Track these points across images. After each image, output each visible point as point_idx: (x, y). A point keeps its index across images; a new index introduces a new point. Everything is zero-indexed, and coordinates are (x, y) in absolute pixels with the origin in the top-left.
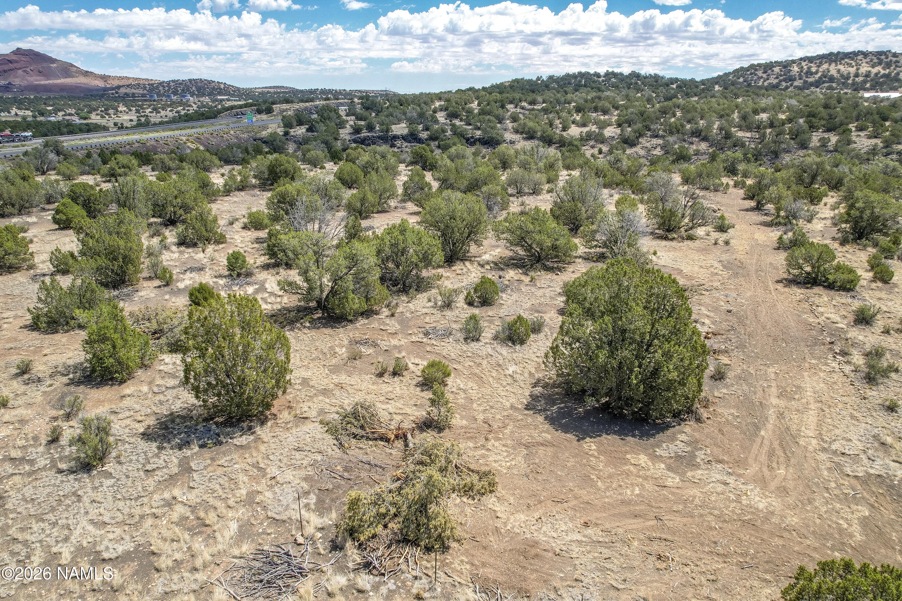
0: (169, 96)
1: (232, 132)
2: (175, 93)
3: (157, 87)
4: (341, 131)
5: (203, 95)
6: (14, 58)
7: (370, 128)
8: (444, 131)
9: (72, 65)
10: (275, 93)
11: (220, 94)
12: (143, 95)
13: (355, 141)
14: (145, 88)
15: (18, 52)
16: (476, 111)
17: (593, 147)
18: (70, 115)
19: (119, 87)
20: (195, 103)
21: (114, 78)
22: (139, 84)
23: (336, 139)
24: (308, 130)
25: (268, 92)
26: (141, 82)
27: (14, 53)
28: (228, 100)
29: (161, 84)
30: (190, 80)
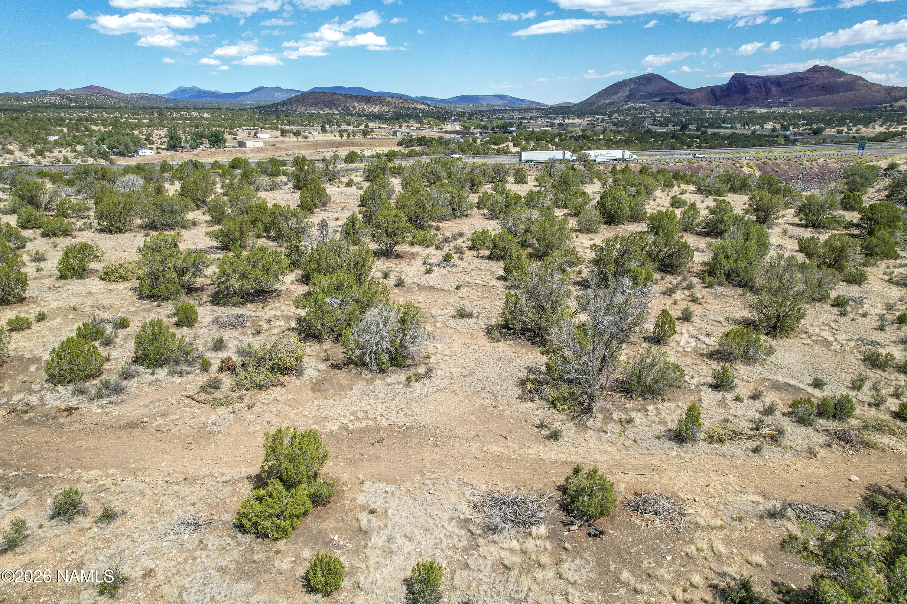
6: (807, 75)
15: (814, 69)
27: (809, 71)
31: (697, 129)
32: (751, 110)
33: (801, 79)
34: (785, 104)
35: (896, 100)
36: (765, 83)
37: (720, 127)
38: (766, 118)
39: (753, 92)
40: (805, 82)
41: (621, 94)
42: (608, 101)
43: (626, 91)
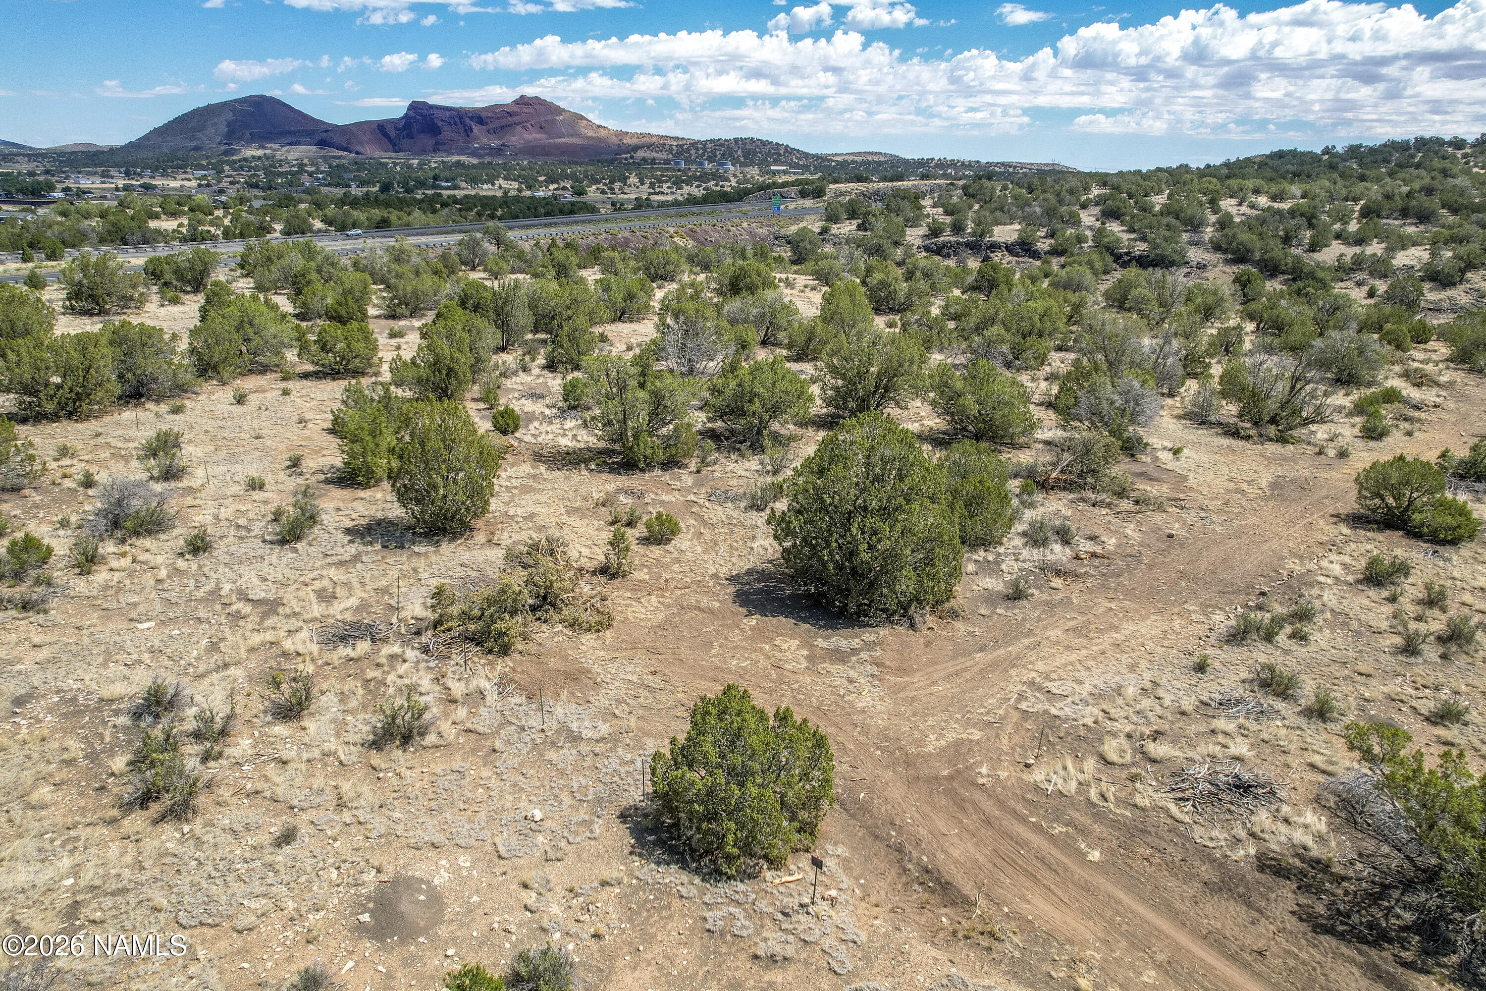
0: (701, 164)
1: (745, 225)
2: (711, 160)
3: (688, 150)
4: (909, 231)
5: (751, 164)
6: (516, 109)
7: (958, 228)
8: (1080, 239)
9: (582, 118)
10: (863, 163)
11: (777, 162)
12: (667, 162)
13: (927, 249)
14: (671, 150)
15: (522, 101)
16: (1157, 208)
17: (1359, 284)
18: (564, 188)
19: (636, 148)
20: (735, 176)
21: (633, 135)
22: (663, 145)
23: (896, 244)
24: (859, 227)
25: (853, 162)
26: (669, 142)
27: (517, 102)
28: (785, 172)
29: (694, 144)
30: (736, 140)
36: (461, 118)
37: (436, 187)
39: (447, 133)
40: (516, 119)
41: (211, 131)
42: (188, 144)
43: (220, 125)
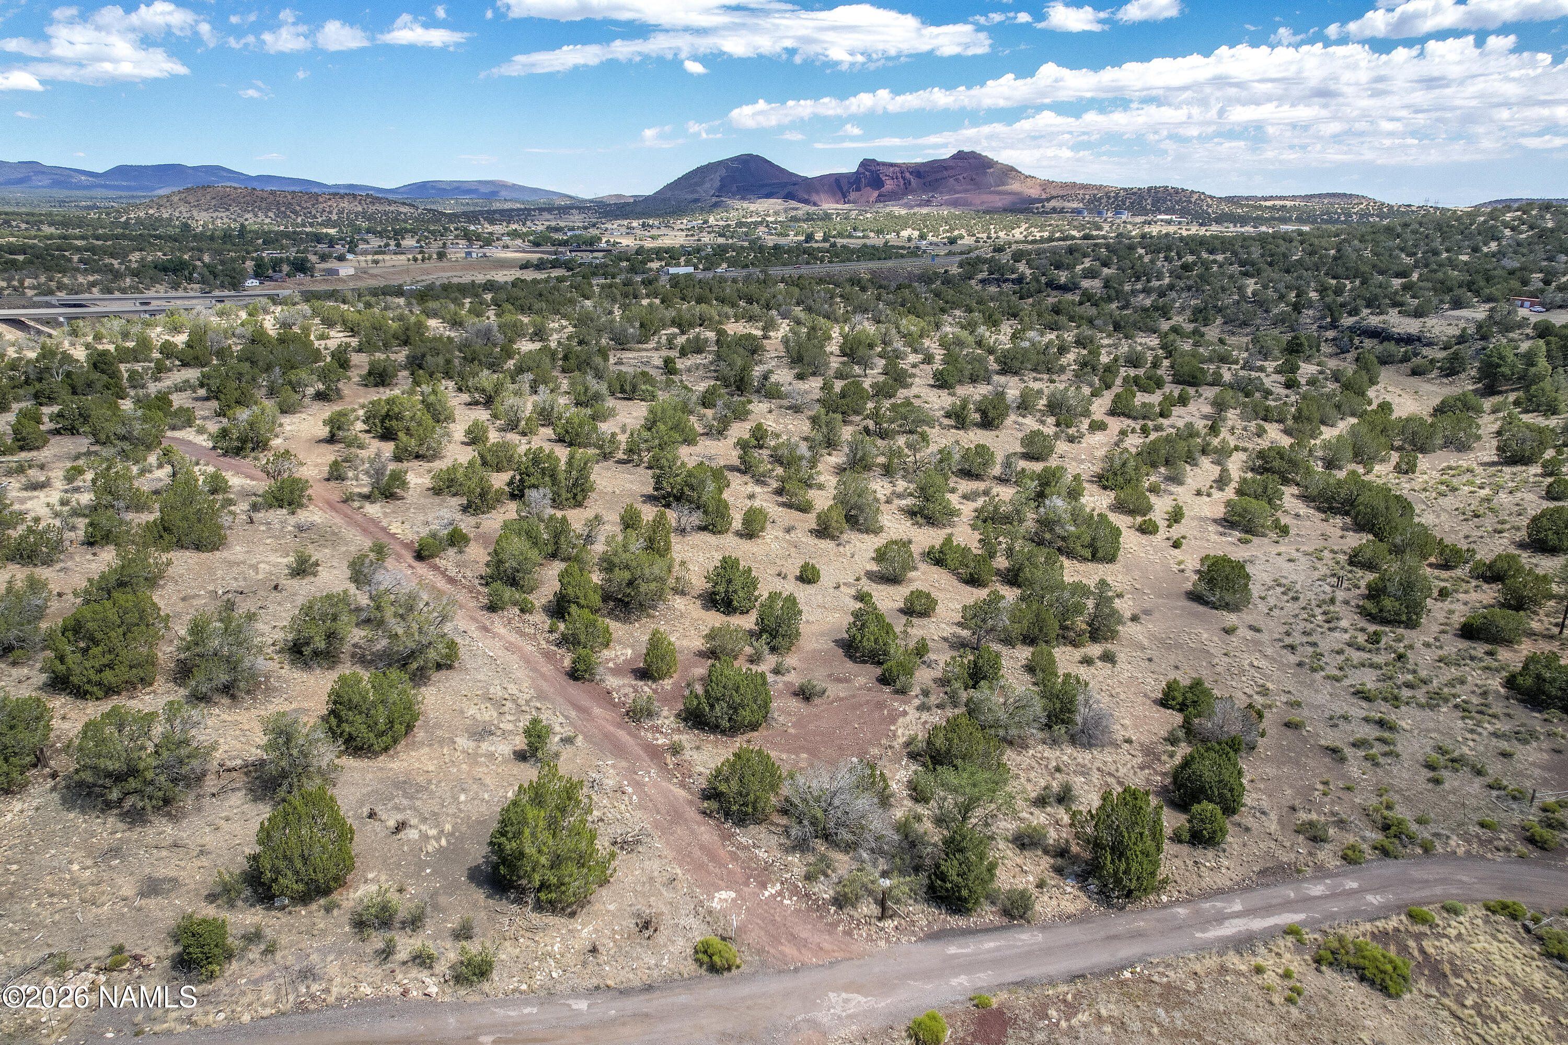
6: (952, 163)
9: (1012, 169)
15: (959, 156)
19: (1052, 197)
27: (954, 157)
31: (825, 240)
32: (888, 210)
33: (946, 168)
34: (927, 203)
35: (1048, 200)
36: (901, 172)
37: (850, 236)
38: (904, 223)
39: (889, 185)
40: (951, 172)
41: (708, 185)
42: (690, 197)
43: (715, 181)
